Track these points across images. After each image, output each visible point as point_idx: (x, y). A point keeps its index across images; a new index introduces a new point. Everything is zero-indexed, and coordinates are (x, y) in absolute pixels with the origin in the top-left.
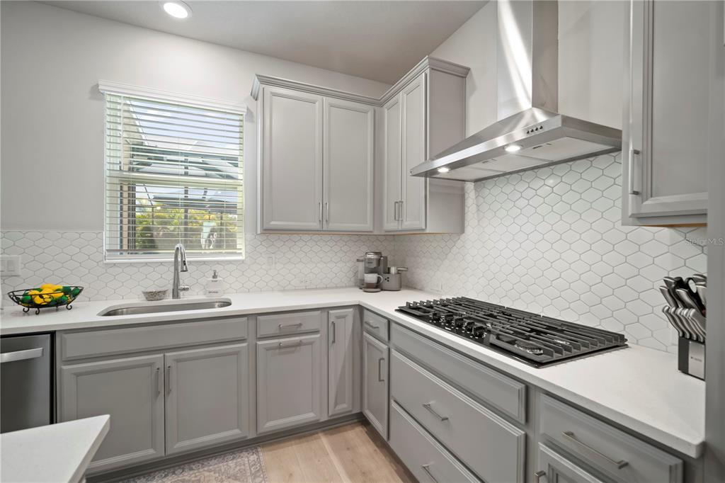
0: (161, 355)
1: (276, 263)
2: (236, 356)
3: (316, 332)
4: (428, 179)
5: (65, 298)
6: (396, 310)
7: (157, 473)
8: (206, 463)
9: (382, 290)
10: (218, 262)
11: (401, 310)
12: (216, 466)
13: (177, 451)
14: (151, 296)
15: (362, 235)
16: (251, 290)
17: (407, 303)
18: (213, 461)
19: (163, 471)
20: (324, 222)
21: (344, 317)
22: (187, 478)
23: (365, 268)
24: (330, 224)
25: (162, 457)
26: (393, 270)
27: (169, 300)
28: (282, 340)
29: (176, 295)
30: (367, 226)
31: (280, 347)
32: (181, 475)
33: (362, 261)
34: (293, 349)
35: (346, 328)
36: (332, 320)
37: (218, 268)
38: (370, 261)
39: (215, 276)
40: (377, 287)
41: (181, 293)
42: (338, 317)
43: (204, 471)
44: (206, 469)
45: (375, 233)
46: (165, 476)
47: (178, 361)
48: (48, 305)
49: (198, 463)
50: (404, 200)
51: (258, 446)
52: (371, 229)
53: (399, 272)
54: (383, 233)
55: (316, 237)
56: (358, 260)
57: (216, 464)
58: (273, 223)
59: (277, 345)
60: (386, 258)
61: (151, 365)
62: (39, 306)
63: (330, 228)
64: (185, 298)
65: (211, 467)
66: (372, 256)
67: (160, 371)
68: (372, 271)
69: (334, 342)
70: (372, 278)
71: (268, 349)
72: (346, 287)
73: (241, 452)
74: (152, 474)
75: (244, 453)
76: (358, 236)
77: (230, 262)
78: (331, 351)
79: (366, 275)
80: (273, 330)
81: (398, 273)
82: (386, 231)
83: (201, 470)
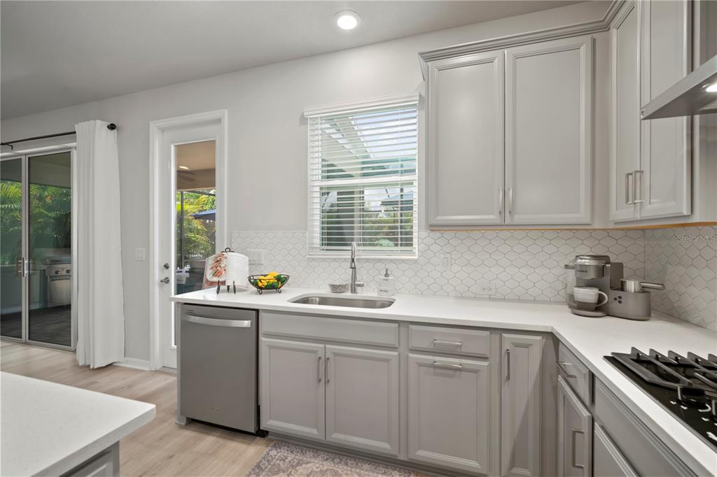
0: (323, 346)
1: (451, 265)
2: (386, 363)
3: (485, 358)
4: (697, 117)
5: (276, 285)
6: (606, 358)
7: (322, 453)
8: (359, 464)
9: (608, 315)
10: (392, 261)
11: (614, 360)
12: (366, 473)
13: (333, 441)
14: (335, 288)
15: (578, 230)
16: (424, 293)
17: (633, 349)
18: (366, 466)
19: (326, 454)
20: (507, 213)
21: (527, 346)
22: (340, 471)
23: (578, 279)
24: (516, 217)
25: (322, 440)
26: (631, 286)
27: (348, 295)
28: (437, 358)
29: (354, 291)
30: (581, 215)
31: (433, 366)
32: (337, 466)
33: (573, 268)
34: (451, 372)
35: (529, 364)
36: (506, 346)
37: (391, 267)
38: (583, 269)
39: (387, 275)
40: (597, 309)
41: (359, 289)
42: (517, 345)
43: (356, 472)
44: (358, 471)
45: (596, 226)
46: (327, 459)
47: (336, 354)
48: (266, 288)
49: (355, 461)
50: (646, 169)
51: (414, 472)
52: (588, 220)
53: (643, 290)
54: (612, 226)
55: (490, 234)
56: (566, 267)
57: (367, 470)
58: (439, 218)
59: (431, 363)
60: (619, 267)
61: (315, 352)
62: (261, 288)
63: (516, 222)
64: (362, 294)
65: (362, 472)
66: (587, 262)
67: (321, 361)
68: (590, 284)
69: (508, 378)
70: (589, 295)
71: (421, 365)
72: (550, 302)
73: (395, 470)
74: (319, 452)
75: (396, 472)
76: (572, 230)
77: (403, 261)
78: (506, 389)
79: (576, 289)
80: (425, 344)
81: (644, 292)
82: (616, 223)
83: (353, 470)
